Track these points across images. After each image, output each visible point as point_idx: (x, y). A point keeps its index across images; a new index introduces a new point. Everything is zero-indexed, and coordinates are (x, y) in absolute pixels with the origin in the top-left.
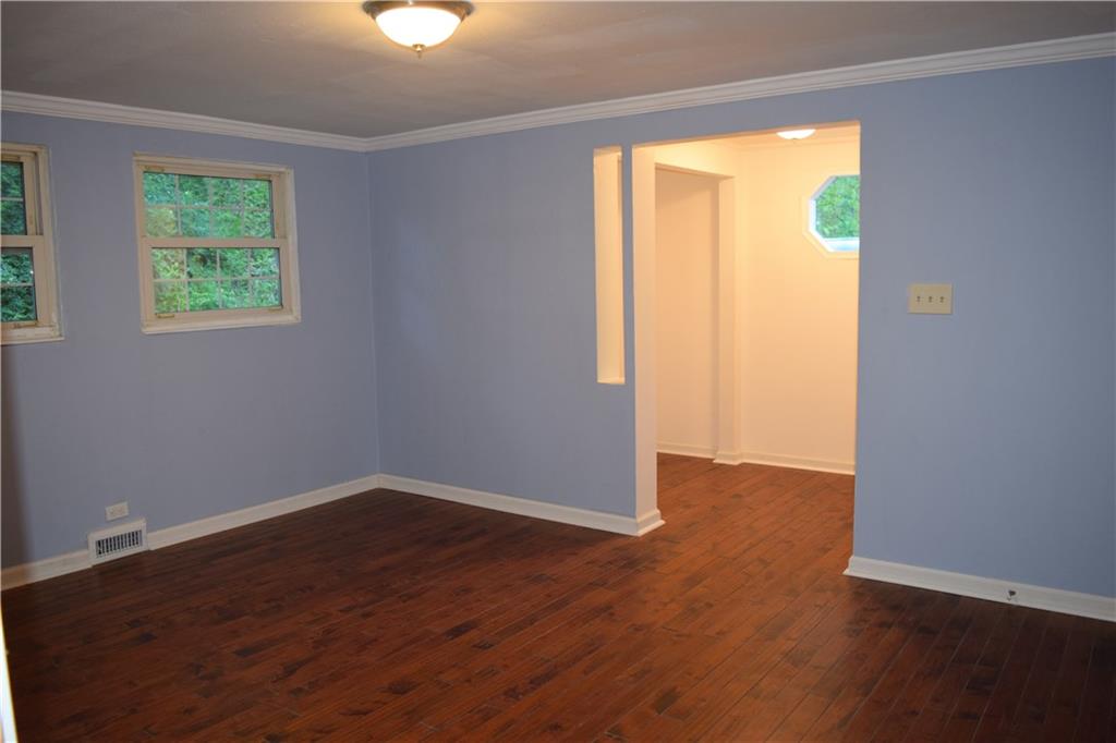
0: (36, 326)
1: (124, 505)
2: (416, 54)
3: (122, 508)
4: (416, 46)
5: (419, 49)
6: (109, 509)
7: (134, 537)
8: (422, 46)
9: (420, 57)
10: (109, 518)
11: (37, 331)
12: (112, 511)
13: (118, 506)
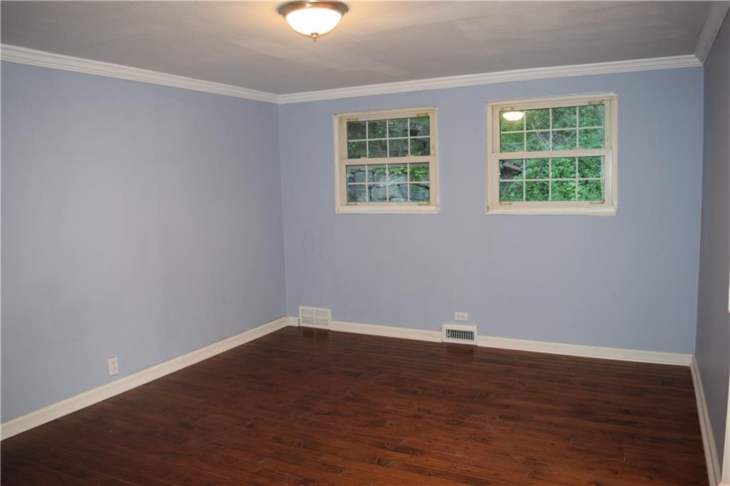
0: (428, 204)
1: (466, 314)
2: (313, 40)
3: (465, 315)
4: (313, 34)
5: (315, 37)
6: (456, 314)
7: (469, 335)
8: (317, 34)
9: (315, 41)
10: (456, 319)
11: (429, 207)
12: (458, 315)
13: (463, 314)
